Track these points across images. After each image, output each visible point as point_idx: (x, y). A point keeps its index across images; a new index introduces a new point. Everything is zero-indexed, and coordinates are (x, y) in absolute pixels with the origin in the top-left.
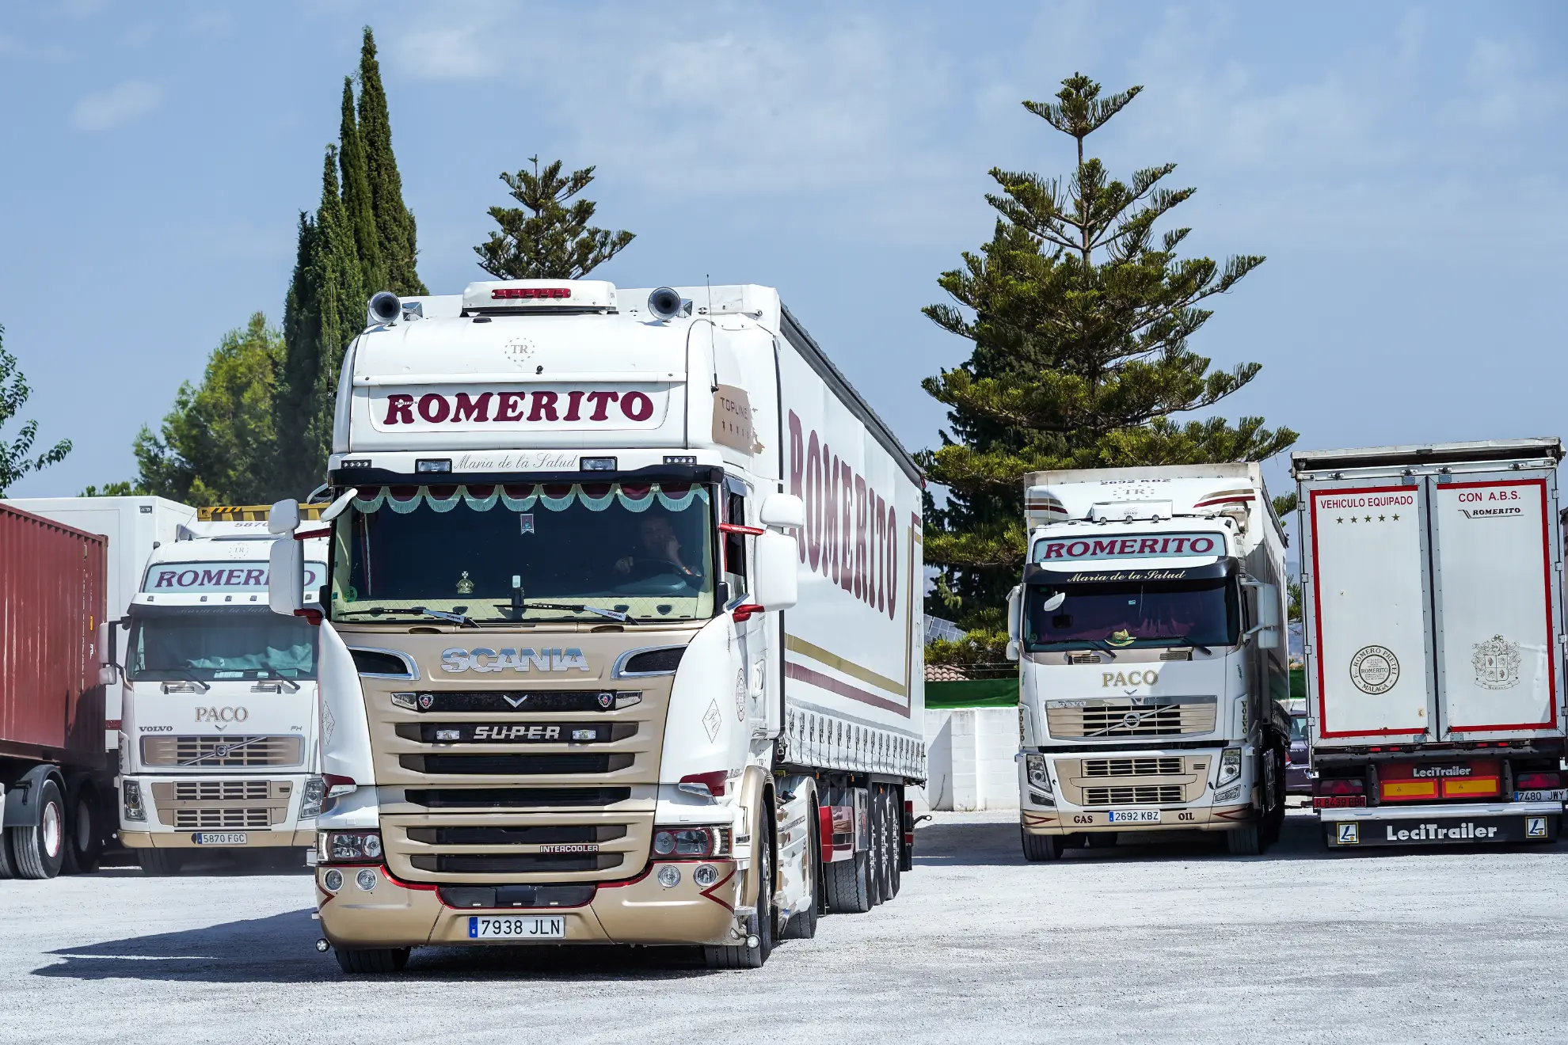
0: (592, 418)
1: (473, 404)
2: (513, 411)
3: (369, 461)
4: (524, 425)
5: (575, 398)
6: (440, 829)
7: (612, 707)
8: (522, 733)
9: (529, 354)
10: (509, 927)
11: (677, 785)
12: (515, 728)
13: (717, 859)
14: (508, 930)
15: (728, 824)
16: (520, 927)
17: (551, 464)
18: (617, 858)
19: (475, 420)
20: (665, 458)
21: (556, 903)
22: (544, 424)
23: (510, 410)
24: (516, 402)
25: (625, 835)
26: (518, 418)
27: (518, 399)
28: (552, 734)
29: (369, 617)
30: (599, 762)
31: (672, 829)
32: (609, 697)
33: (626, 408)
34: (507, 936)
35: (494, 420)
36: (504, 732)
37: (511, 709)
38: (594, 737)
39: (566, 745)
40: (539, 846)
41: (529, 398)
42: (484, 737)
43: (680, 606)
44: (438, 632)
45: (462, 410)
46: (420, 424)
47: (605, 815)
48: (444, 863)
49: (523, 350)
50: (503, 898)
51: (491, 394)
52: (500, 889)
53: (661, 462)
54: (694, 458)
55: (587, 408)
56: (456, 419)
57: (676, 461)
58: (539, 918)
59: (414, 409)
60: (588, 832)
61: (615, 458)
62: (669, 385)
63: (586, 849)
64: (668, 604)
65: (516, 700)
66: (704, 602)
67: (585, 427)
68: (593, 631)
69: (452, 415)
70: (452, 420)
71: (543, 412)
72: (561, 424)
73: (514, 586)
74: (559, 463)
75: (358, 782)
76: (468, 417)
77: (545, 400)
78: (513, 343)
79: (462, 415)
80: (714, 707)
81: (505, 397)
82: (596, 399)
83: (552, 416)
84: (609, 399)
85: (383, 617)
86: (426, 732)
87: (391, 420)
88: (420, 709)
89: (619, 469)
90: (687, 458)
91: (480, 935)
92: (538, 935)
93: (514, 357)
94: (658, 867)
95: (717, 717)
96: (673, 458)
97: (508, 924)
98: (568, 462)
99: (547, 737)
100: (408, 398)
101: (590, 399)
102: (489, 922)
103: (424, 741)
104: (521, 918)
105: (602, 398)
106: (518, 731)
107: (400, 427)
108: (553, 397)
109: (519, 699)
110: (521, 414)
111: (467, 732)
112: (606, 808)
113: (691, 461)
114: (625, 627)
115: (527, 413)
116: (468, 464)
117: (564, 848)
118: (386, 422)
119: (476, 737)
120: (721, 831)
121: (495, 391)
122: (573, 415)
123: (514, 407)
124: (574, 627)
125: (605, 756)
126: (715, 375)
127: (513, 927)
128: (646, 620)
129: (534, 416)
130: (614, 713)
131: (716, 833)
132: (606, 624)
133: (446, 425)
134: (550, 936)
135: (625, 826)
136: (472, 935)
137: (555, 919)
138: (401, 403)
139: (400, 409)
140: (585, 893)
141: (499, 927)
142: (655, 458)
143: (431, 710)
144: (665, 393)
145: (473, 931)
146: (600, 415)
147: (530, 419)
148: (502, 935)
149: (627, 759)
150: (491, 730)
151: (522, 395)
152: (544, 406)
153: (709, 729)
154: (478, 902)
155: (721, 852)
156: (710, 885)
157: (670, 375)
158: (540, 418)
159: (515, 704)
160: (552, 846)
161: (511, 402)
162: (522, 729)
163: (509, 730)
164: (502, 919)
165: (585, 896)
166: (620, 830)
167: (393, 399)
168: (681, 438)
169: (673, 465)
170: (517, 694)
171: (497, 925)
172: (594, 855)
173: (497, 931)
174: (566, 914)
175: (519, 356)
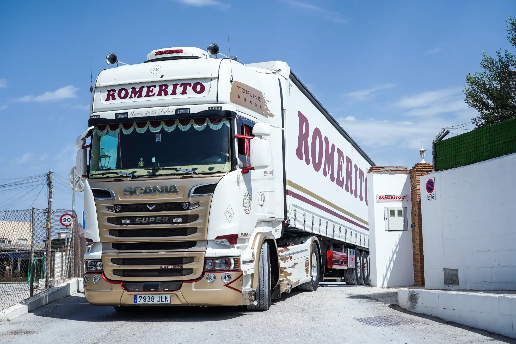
0: (181, 94)
1: (137, 91)
2: (152, 93)
3: (99, 115)
4: (156, 98)
5: (175, 86)
6: (124, 259)
7: (188, 209)
8: (154, 220)
9: (159, 71)
10: (149, 299)
11: (214, 240)
12: (151, 218)
13: (233, 271)
14: (149, 300)
15: (238, 256)
16: (153, 299)
17: (164, 112)
18: (191, 271)
19: (138, 97)
20: (209, 108)
21: (167, 289)
22: (163, 97)
23: (150, 92)
24: (153, 89)
25: (193, 261)
26: (153, 95)
27: (153, 88)
28: (165, 220)
29: (101, 176)
30: (184, 232)
31: (213, 259)
32: (187, 205)
33: (194, 89)
34: (149, 303)
35: (145, 97)
36: (147, 220)
37: (149, 211)
38: (181, 221)
39: (170, 225)
40: (160, 266)
41: (158, 88)
42: (139, 222)
43: (217, 167)
44: (123, 181)
45: (133, 93)
46: (118, 100)
47: (185, 253)
48: (125, 273)
49: (157, 69)
50: (147, 287)
51: (144, 87)
52: (145, 283)
53: (207, 109)
54: (221, 107)
55: (179, 89)
56: (131, 97)
57: (213, 108)
58: (161, 296)
59: (116, 94)
60: (180, 260)
61: (189, 109)
62: (212, 79)
63: (178, 267)
64: (213, 167)
65: (151, 207)
66: (228, 166)
67: (179, 97)
68: (181, 178)
69: (129, 96)
70: (129, 98)
71: (163, 93)
72: (169, 97)
73: (153, 161)
74: (167, 111)
75: (94, 241)
76: (135, 96)
77: (164, 88)
78: (154, 67)
79: (133, 95)
80: (230, 207)
81: (149, 87)
82: (183, 86)
83: (166, 94)
84: (188, 86)
85: (106, 176)
86: (118, 221)
87: (108, 99)
88: (116, 212)
89: (190, 113)
90: (218, 107)
91: (138, 302)
92: (160, 303)
93: (153, 72)
94: (207, 274)
95: (231, 212)
96: (212, 107)
97: (149, 298)
98: (171, 111)
99: (163, 222)
100: (114, 91)
101: (180, 86)
102: (142, 297)
103: (118, 224)
104: (154, 296)
105: (185, 86)
106: (152, 219)
107: (111, 102)
108: (167, 86)
109: (152, 206)
110: (155, 93)
111: (133, 220)
112: (186, 250)
113: (219, 108)
114: (193, 176)
115: (157, 93)
116: (134, 114)
117: (169, 267)
118: (106, 100)
119: (136, 222)
120: (234, 259)
121: (145, 85)
122: (174, 93)
123: (152, 91)
124: (174, 177)
125: (185, 229)
126: (232, 75)
127: (151, 299)
128: (203, 173)
129: (159, 94)
130: (189, 211)
131: (232, 260)
132: (187, 175)
133: (127, 100)
134: (165, 303)
135: (193, 258)
136: (135, 302)
137: (167, 296)
138: (111, 93)
139: (111, 95)
140: (178, 285)
141: (146, 299)
142: (205, 108)
143: (120, 212)
144: (209, 83)
145: (136, 301)
146: (184, 92)
147: (158, 95)
148: (146, 302)
149: (194, 230)
150: (142, 219)
151: (155, 86)
152: (163, 90)
153: (228, 217)
154: (137, 289)
155: (234, 268)
156: (229, 282)
157: (212, 75)
158: (162, 95)
159: (151, 209)
160: (165, 266)
161: (151, 89)
162: (154, 218)
163: (149, 219)
164: (147, 296)
165: (178, 286)
166: (191, 259)
167: (109, 91)
168: (215, 99)
169: (212, 110)
170: (151, 205)
171: (145, 298)
172: (182, 269)
173: (145, 300)
174: (171, 294)
175: (155, 72)
